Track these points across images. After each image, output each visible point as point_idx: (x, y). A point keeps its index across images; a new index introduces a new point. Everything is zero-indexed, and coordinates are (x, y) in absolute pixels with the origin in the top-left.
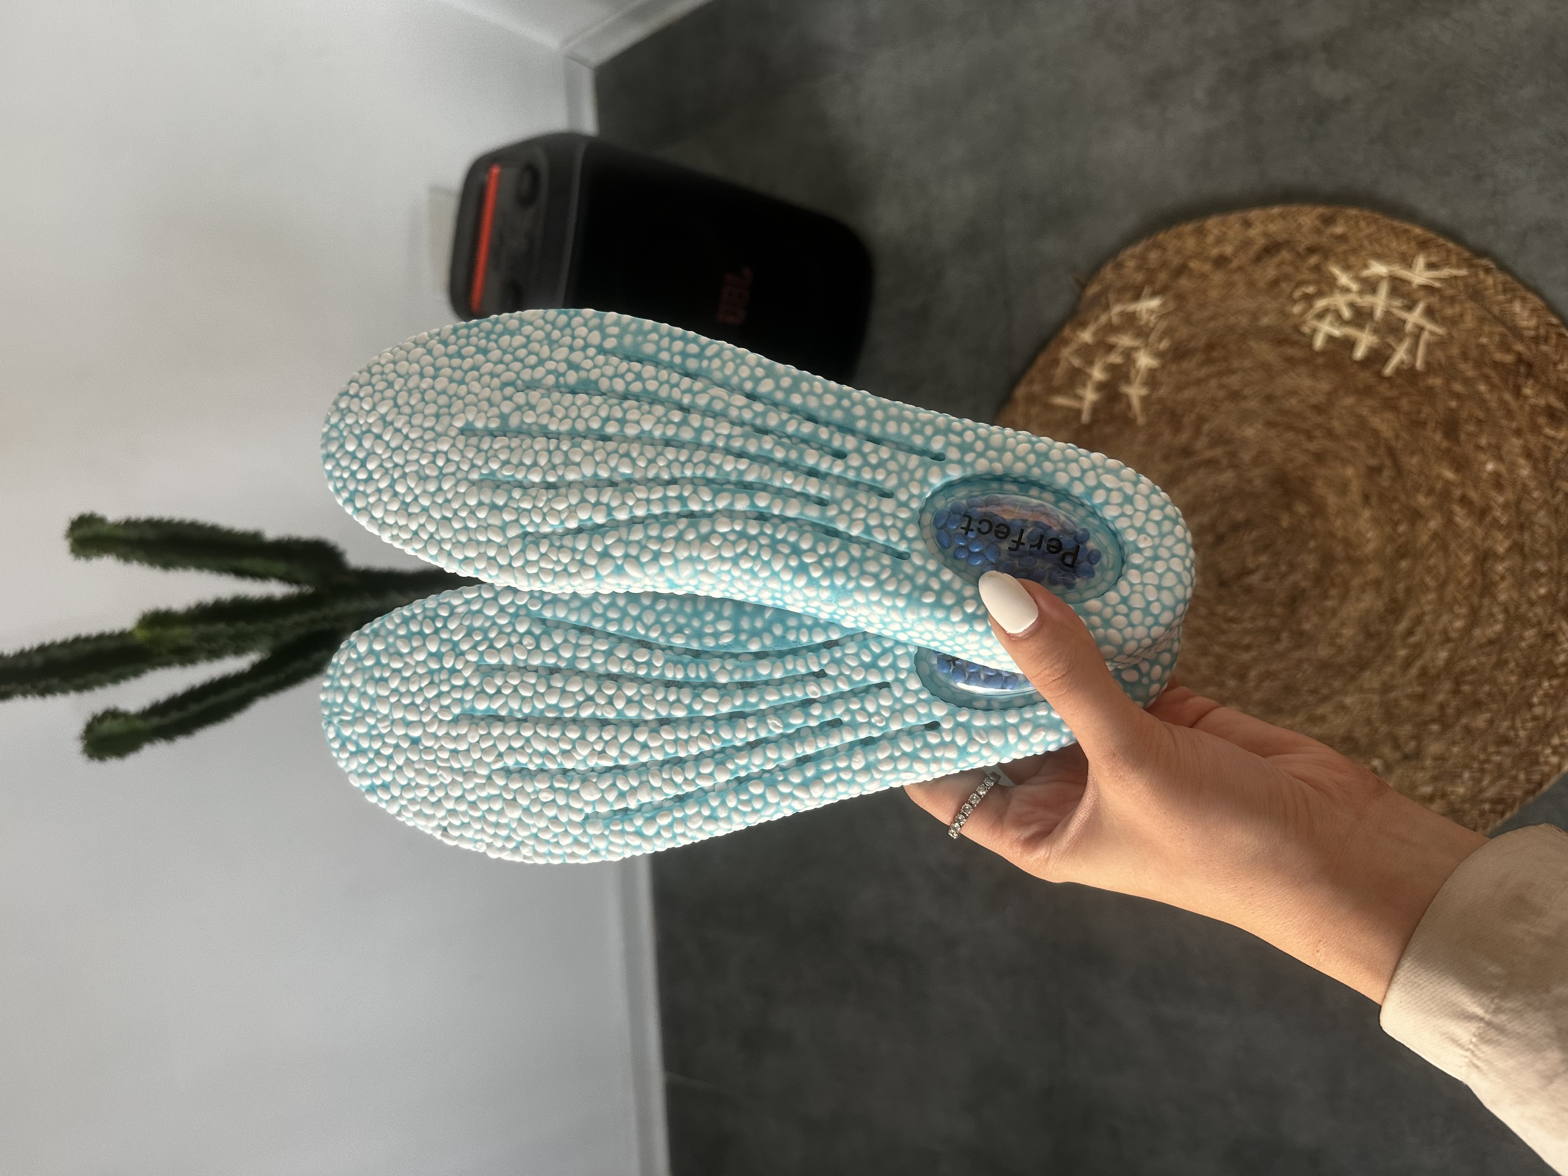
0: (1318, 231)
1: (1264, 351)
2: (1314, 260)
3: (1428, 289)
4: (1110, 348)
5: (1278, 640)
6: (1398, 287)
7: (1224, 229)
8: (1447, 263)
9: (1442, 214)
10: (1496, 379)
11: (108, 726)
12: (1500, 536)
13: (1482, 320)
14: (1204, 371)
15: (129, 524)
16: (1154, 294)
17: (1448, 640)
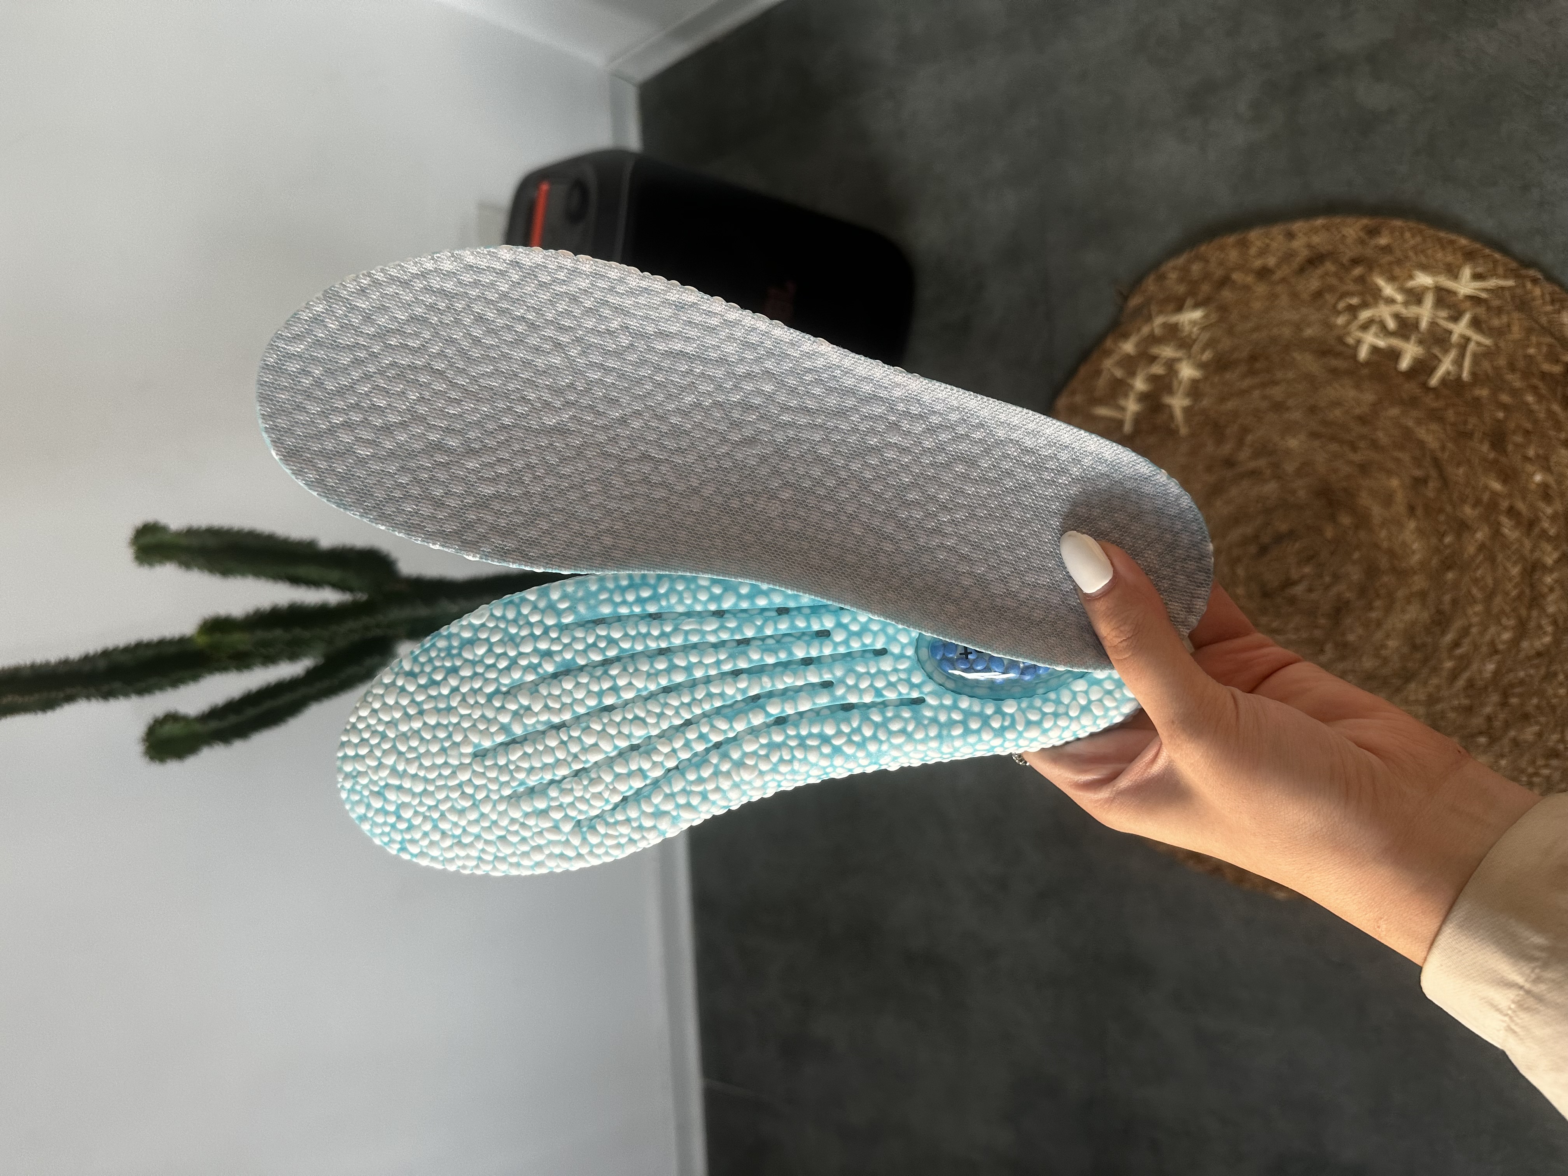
0: (1362, 242)
1: (1307, 362)
2: (1357, 271)
3: (1474, 300)
4: (1153, 359)
5: (1322, 651)
6: (1443, 297)
7: (1267, 241)
8: (1494, 274)
9: (1488, 225)
10: (1543, 389)
11: (169, 729)
12: (1548, 548)
13: (1529, 331)
14: (1247, 383)
15: (191, 533)
16: (1196, 306)
17: (1496, 652)
